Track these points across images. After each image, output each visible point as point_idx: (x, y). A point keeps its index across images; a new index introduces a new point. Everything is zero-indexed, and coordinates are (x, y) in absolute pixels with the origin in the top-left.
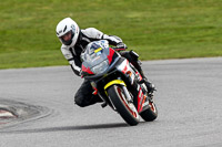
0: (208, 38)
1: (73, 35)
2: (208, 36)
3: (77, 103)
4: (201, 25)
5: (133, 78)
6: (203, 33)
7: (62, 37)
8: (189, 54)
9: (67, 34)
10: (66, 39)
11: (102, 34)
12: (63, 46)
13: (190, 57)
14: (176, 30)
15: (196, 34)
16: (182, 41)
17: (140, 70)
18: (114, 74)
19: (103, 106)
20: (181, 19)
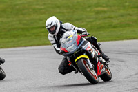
0: (43, 34)
1: (56, 27)
2: (43, 32)
3: (60, 72)
4: (38, 26)
5: (93, 54)
6: (39, 30)
7: (49, 29)
8: (30, 44)
9: (53, 27)
10: (52, 30)
11: (74, 27)
12: (50, 34)
13: (31, 46)
14: (22, 29)
15: (35, 31)
16: (26, 36)
17: (99, 48)
18: (81, 52)
19: (76, 73)
20: (25, 22)
